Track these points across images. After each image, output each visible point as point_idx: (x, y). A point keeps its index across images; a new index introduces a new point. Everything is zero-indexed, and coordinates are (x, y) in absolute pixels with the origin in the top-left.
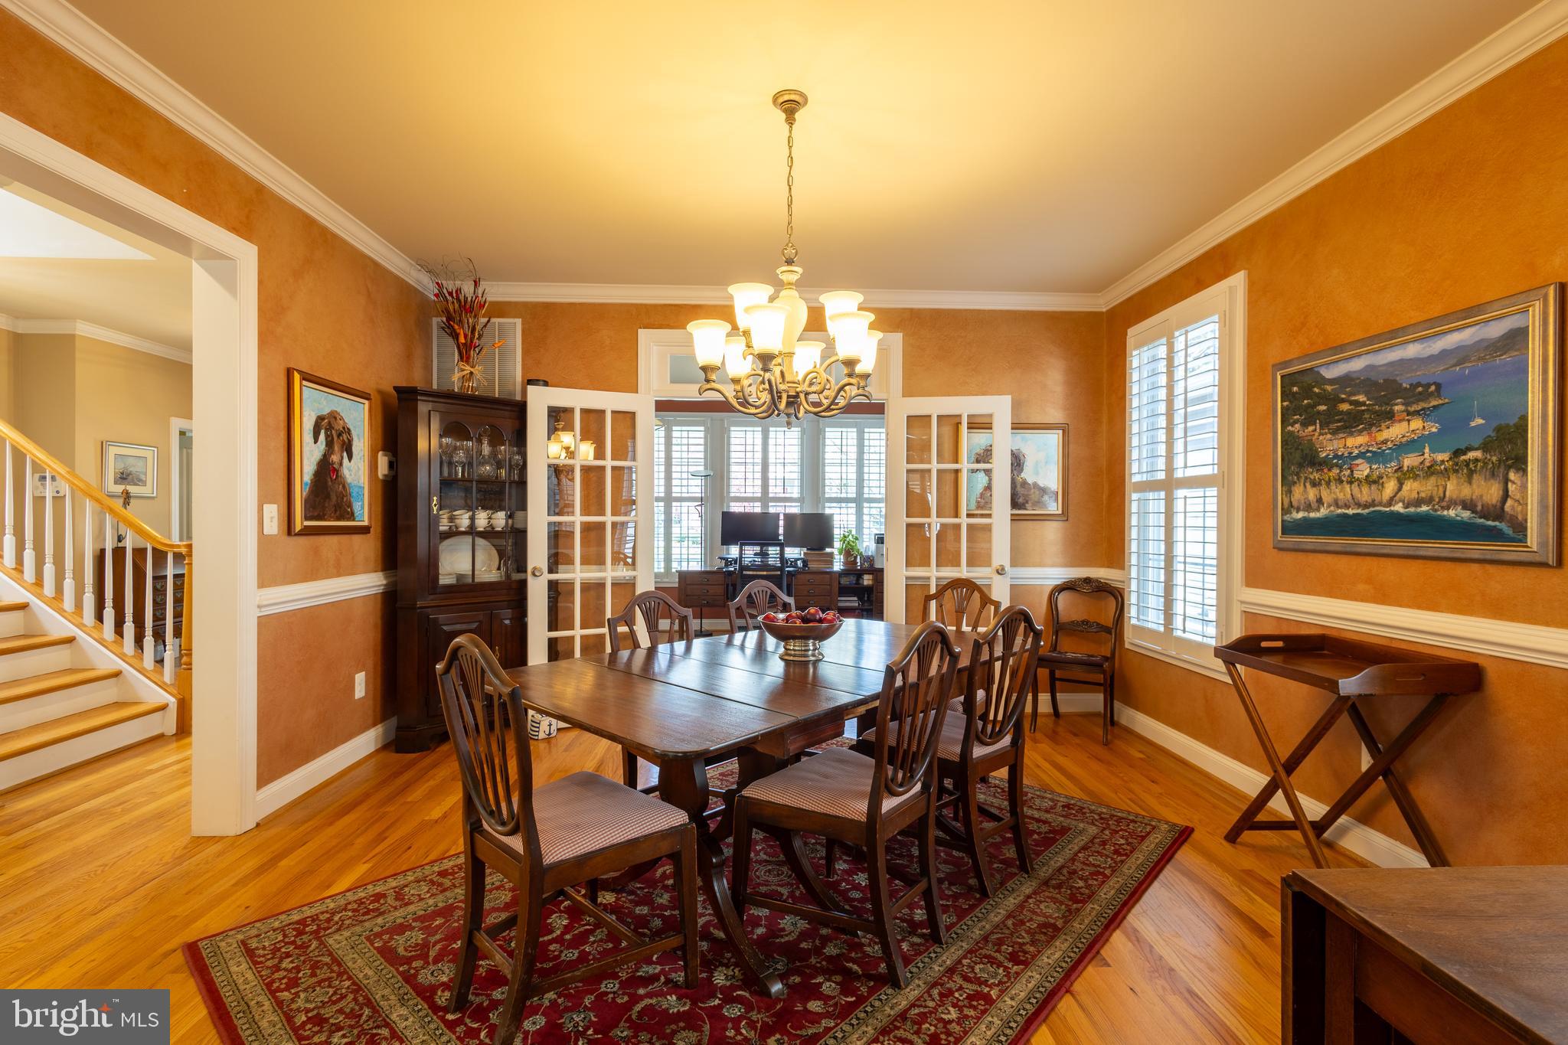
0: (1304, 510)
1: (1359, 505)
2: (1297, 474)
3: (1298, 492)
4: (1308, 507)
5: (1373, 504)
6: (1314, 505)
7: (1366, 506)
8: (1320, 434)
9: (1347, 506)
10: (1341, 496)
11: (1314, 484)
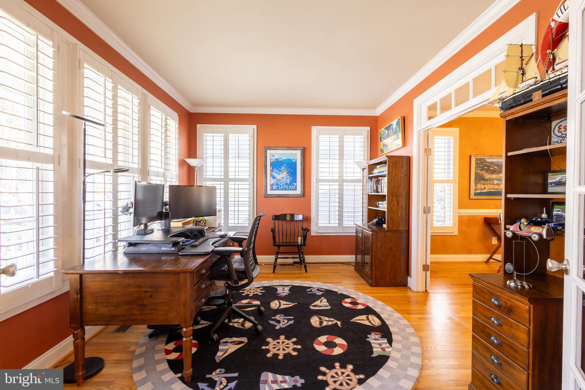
0: (480, 190)
1: (495, 189)
2: (479, 182)
3: (479, 186)
4: (482, 189)
5: (498, 189)
6: (483, 189)
7: (496, 190)
8: (485, 173)
9: (492, 189)
10: (490, 187)
11: (483, 184)
